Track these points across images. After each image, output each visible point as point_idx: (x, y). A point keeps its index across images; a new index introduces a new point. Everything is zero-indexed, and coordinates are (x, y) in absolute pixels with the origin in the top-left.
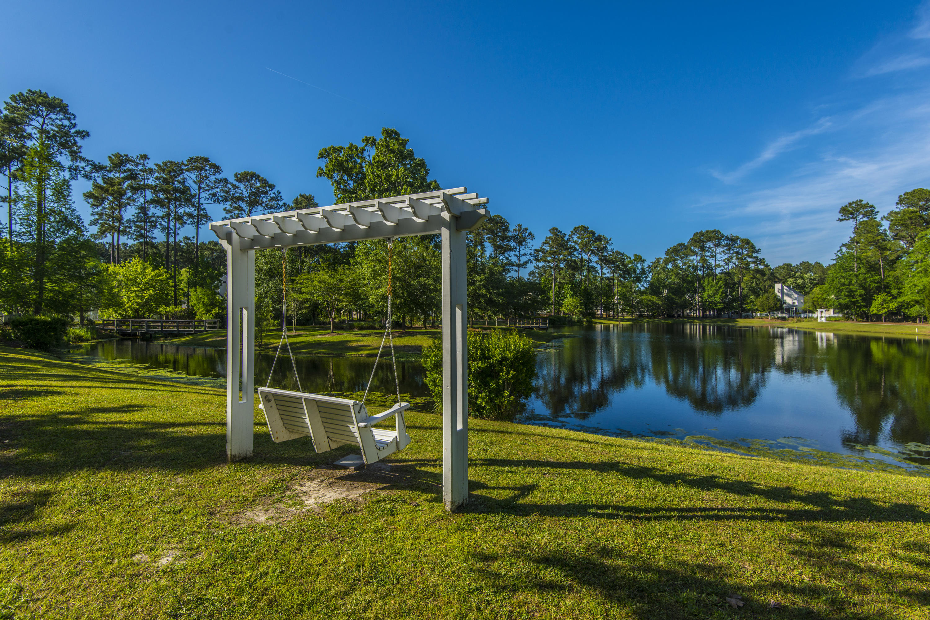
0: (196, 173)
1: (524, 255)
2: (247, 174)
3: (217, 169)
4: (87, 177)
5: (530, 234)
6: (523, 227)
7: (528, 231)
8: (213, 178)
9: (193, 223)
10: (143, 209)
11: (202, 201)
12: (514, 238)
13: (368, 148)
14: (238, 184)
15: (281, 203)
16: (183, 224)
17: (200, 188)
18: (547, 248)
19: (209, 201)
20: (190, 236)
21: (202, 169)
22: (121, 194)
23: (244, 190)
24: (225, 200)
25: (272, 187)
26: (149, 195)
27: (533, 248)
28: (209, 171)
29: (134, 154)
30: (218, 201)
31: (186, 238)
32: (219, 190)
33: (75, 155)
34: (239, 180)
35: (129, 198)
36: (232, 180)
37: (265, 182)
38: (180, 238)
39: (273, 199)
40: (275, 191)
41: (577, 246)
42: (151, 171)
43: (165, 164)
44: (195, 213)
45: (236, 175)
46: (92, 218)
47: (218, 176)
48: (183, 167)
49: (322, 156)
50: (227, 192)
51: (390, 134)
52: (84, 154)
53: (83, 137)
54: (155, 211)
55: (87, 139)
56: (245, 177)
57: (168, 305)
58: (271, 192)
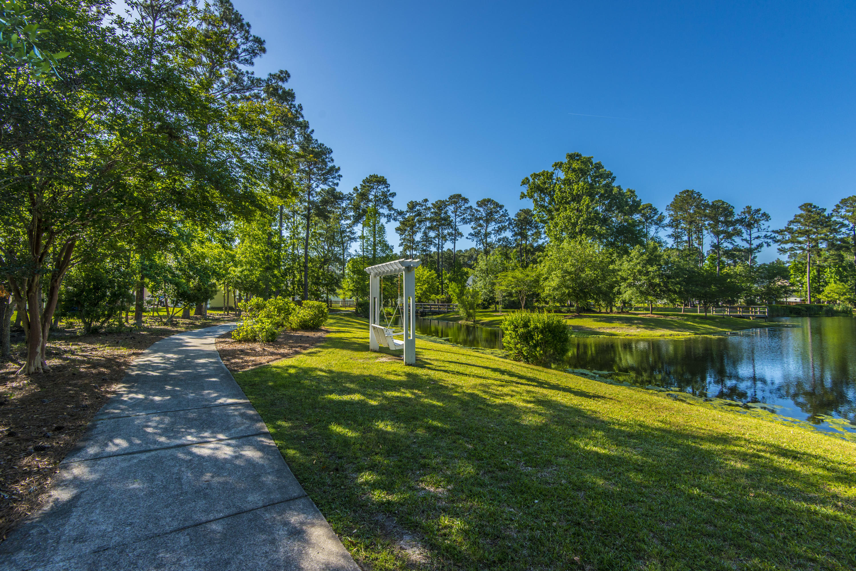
0: (453, 206)
1: (758, 237)
2: (484, 200)
3: (466, 200)
4: (395, 220)
5: (764, 214)
6: (753, 208)
7: (761, 212)
8: (463, 208)
9: (451, 240)
10: (425, 234)
11: (457, 224)
12: (741, 221)
13: (556, 172)
14: (479, 209)
15: (507, 218)
16: (446, 240)
17: (456, 215)
18: (794, 227)
19: (461, 223)
20: (451, 248)
21: (457, 203)
22: (413, 226)
23: (482, 211)
24: (471, 221)
25: (501, 207)
26: (428, 224)
27: (770, 229)
28: (461, 203)
29: (420, 200)
30: (466, 223)
31: (449, 250)
32: (467, 216)
33: (390, 208)
34: (479, 206)
35: (418, 228)
36: (475, 206)
37: (497, 205)
38: (445, 249)
39: (502, 215)
40: (503, 210)
41: (846, 222)
42: (429, 209)
43: (437, 202)
44: (454, 232)
45: (477, 203)
46: (400, 242)
47: (467, 205)
48: (447, 203)
49: (523, 183)
50: (473, 215)
51: (572, 157)
52: (395, 206)
53: (393, 197)
54: (432, 234)
55: (395, 197)
56: (483, 203)
57: (437, 294)
58: (501, 211)
